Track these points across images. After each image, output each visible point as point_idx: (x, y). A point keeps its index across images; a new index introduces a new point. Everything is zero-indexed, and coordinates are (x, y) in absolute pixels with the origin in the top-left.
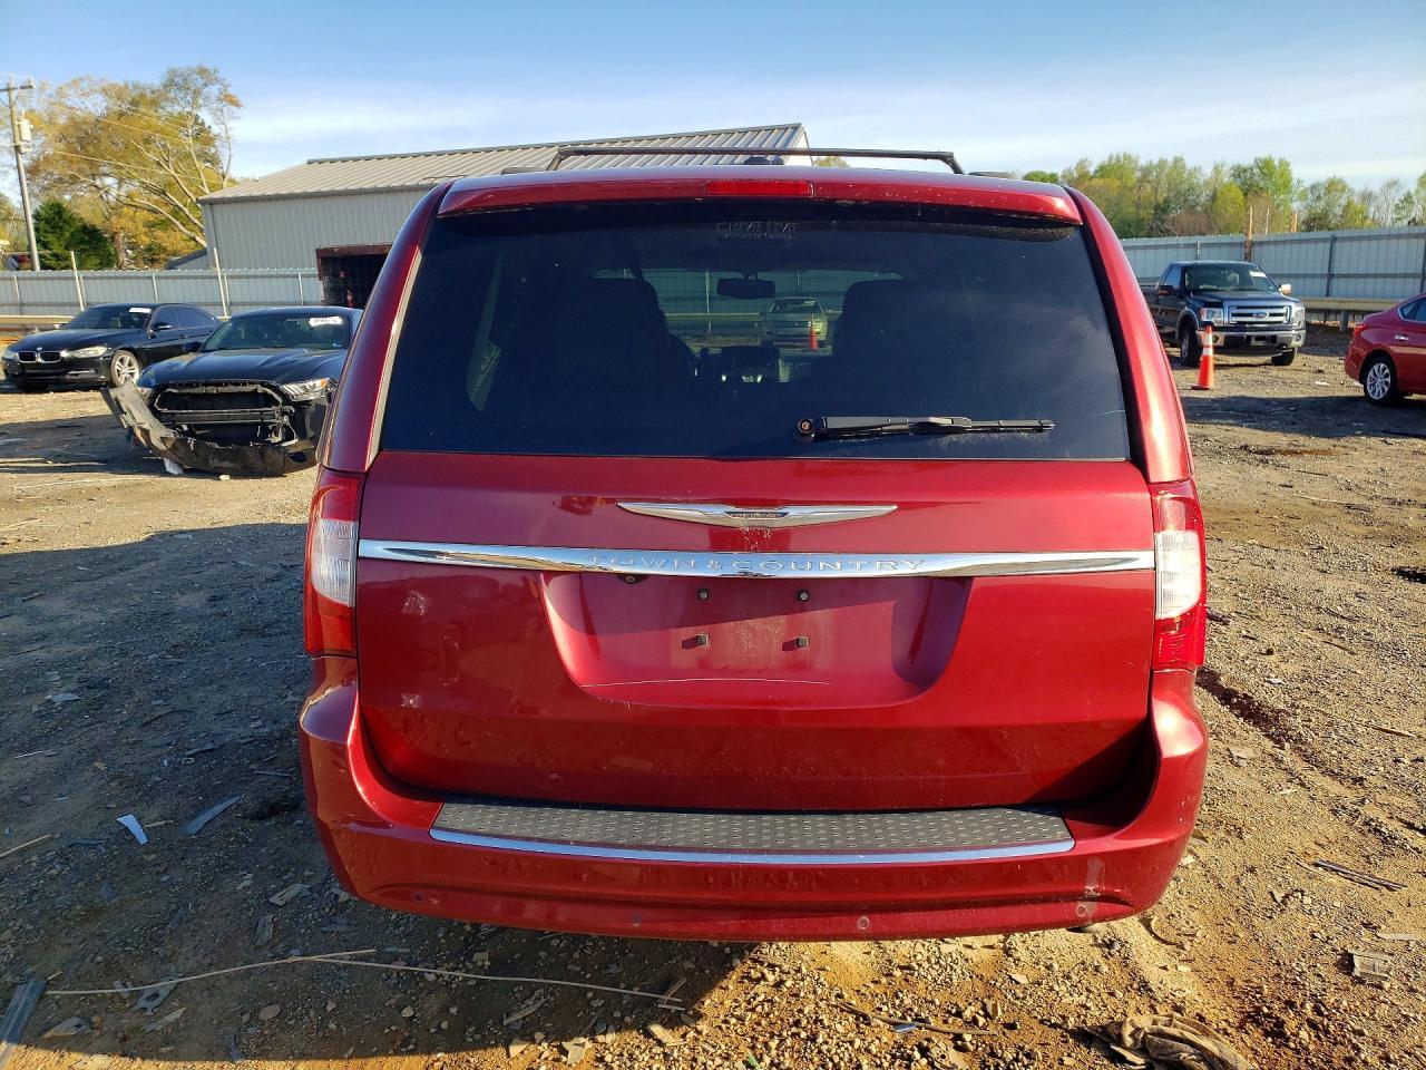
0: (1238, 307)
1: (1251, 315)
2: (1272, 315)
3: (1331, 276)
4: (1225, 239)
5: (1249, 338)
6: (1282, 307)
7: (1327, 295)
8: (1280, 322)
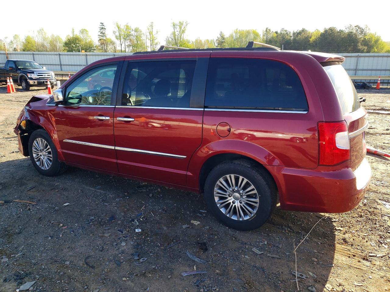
0: (39, 73)
1: (42, 75)
2: (48, 75)
3: (61, 65)
4: (29, 52)
5: (44, 82)
6: (49, 73)
7: (61, 70)
8: (50, 77)
